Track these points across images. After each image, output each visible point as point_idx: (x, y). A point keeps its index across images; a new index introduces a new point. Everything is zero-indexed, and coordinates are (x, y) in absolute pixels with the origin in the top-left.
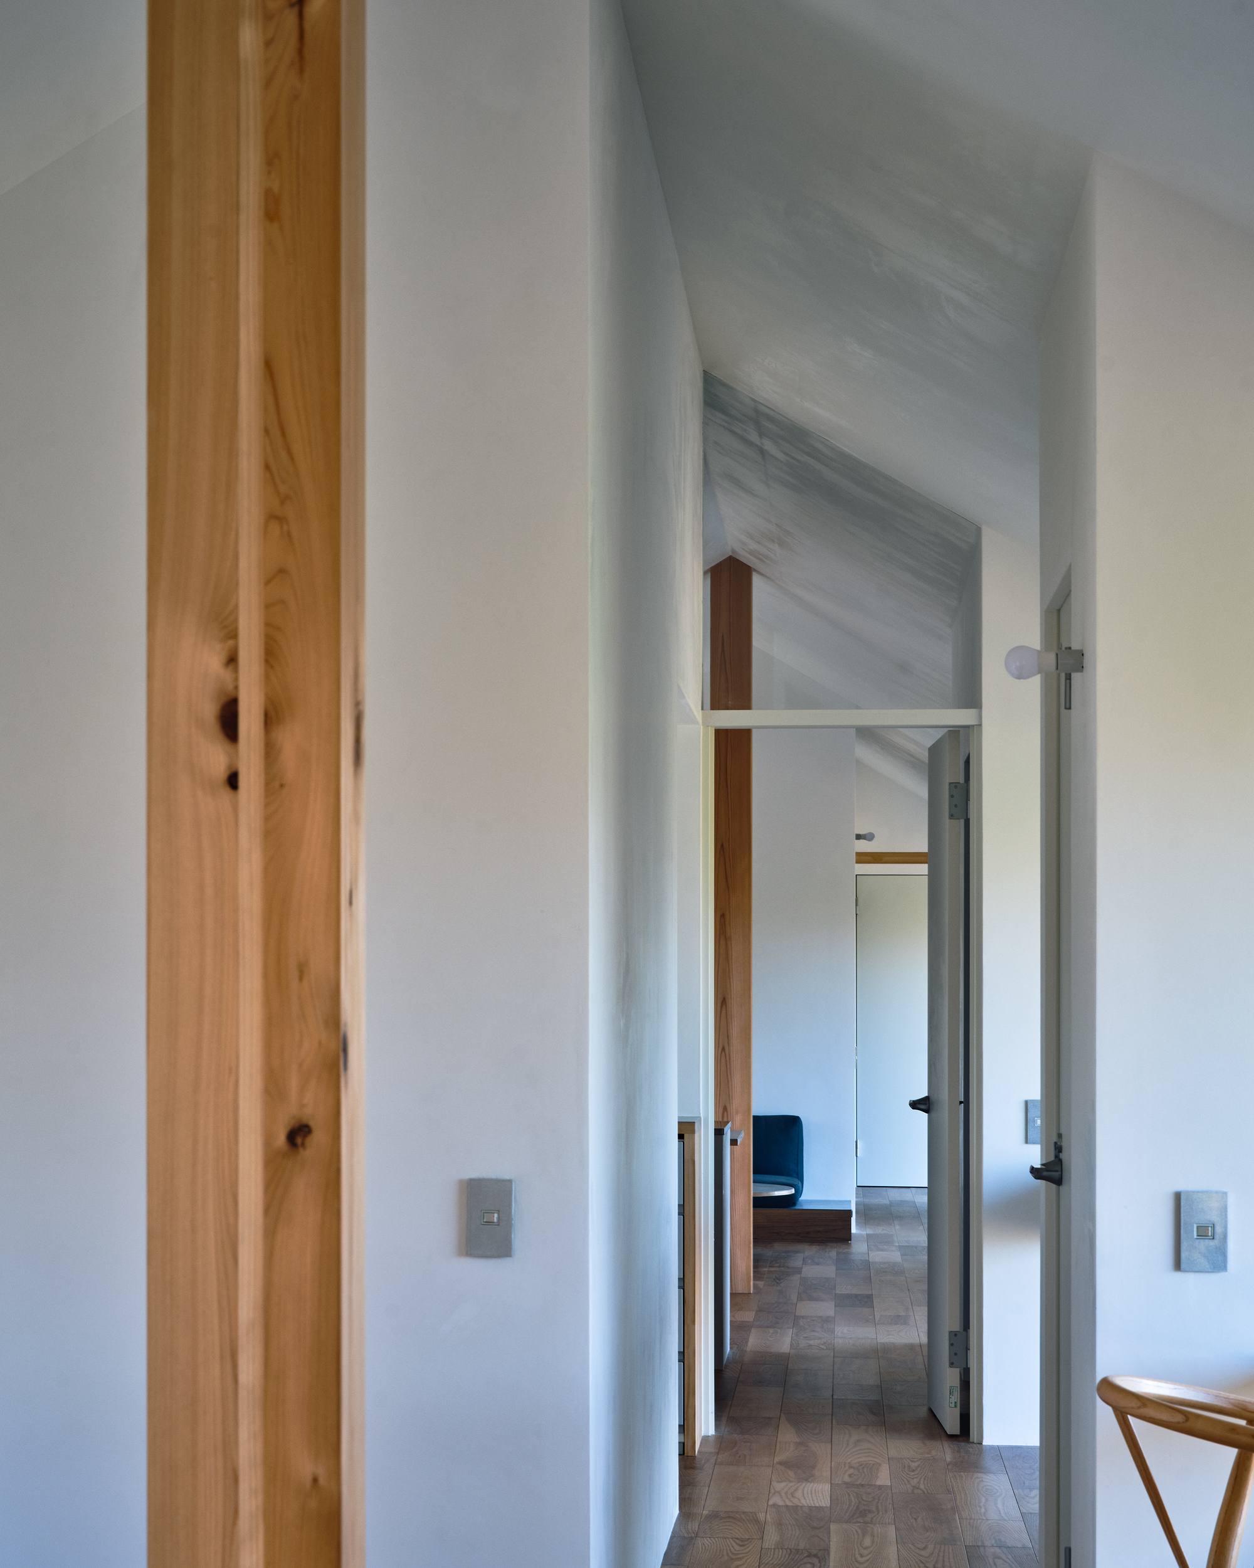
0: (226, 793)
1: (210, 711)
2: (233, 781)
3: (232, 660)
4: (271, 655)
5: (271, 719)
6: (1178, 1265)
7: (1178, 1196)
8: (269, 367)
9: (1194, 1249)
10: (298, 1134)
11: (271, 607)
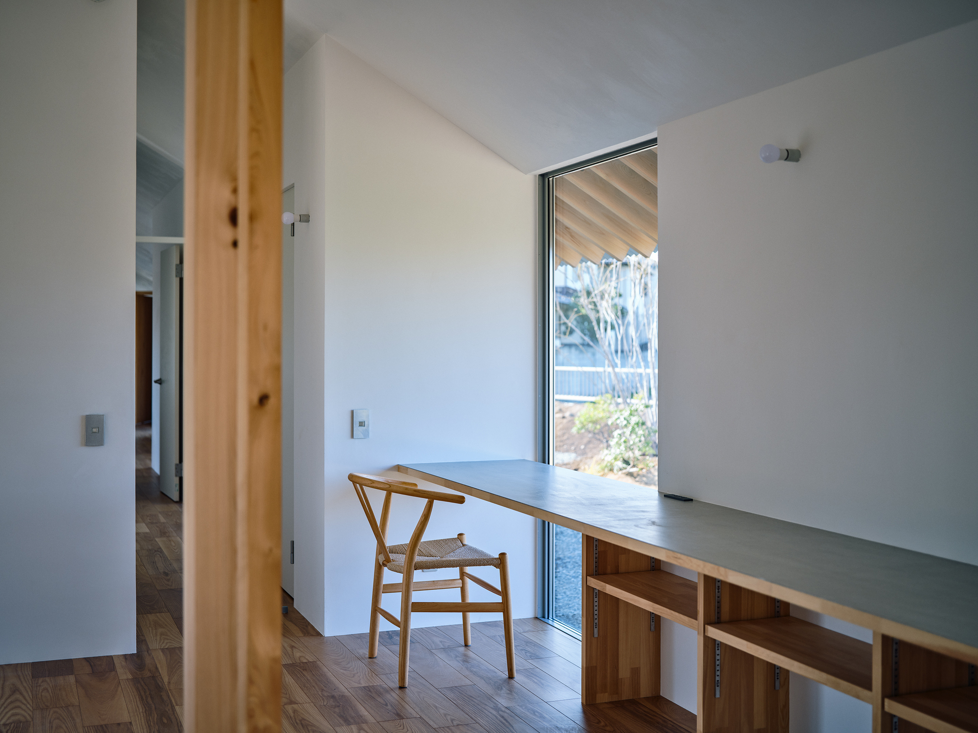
0: (231, 250)
1: (225, 213)
2: (235, 244)
3: (235, 191)
4: (253, 189)
5: (252, 218)
6: (352, 436)
7: (352, 412)
8: (252, 65)
9: (358, 430)
10: (263, 399)
11: (252, 169)
